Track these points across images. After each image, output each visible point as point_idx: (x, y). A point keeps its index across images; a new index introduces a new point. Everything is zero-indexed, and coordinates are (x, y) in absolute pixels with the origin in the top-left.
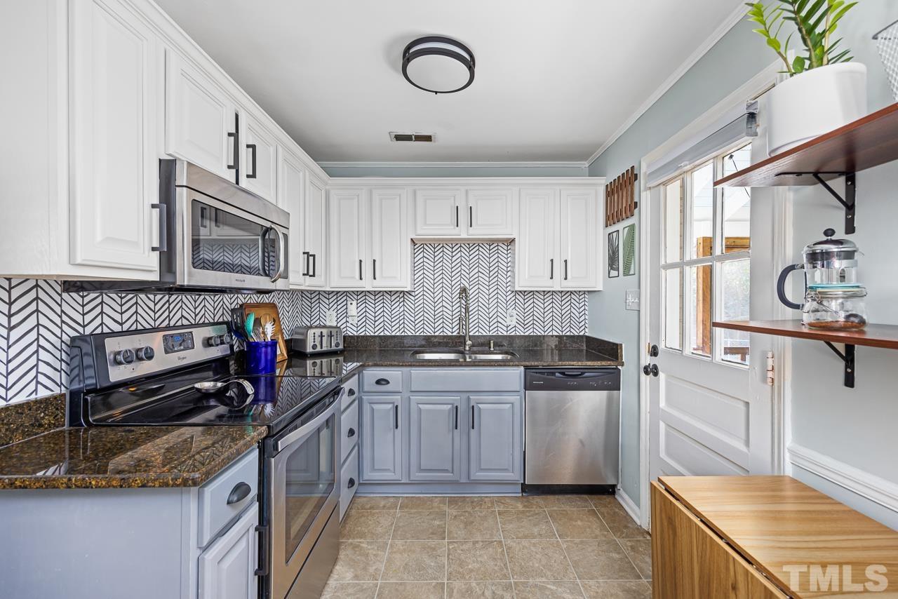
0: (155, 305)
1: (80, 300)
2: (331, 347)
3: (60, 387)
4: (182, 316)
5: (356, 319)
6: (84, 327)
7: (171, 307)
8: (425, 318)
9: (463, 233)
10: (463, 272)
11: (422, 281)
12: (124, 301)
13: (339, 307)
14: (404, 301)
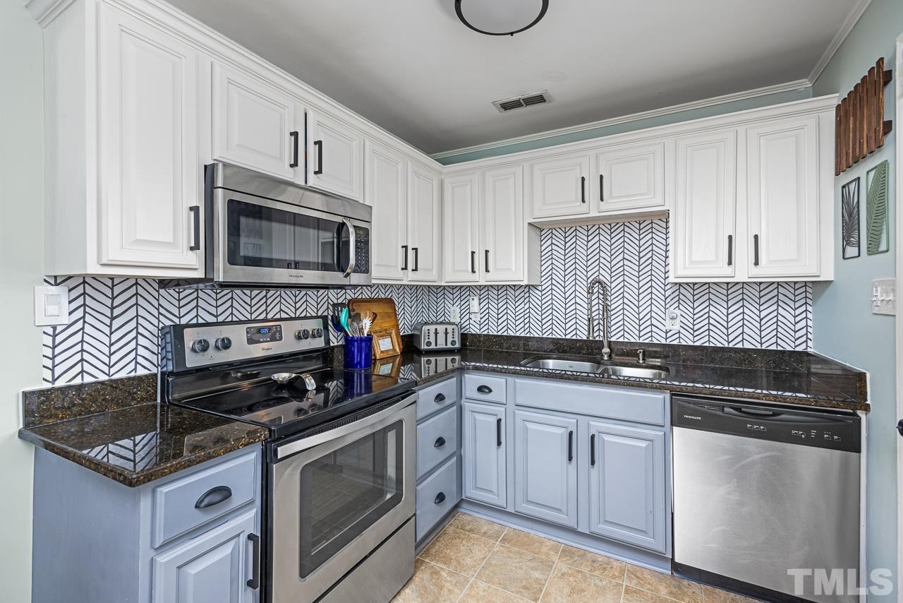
0: (252, 300)
1: (176, 295)
2: (446, 345)
3: (157, 367)
4: (281, 310)
5: (479, 316)
6: (180, 318)
7: (269, 302)
8: (554, 318)
9: (593, 209)
10: (602, 260)
11: (550, 273)
12: (219, 296)
13: (462, 303)
14: (529, 296)
